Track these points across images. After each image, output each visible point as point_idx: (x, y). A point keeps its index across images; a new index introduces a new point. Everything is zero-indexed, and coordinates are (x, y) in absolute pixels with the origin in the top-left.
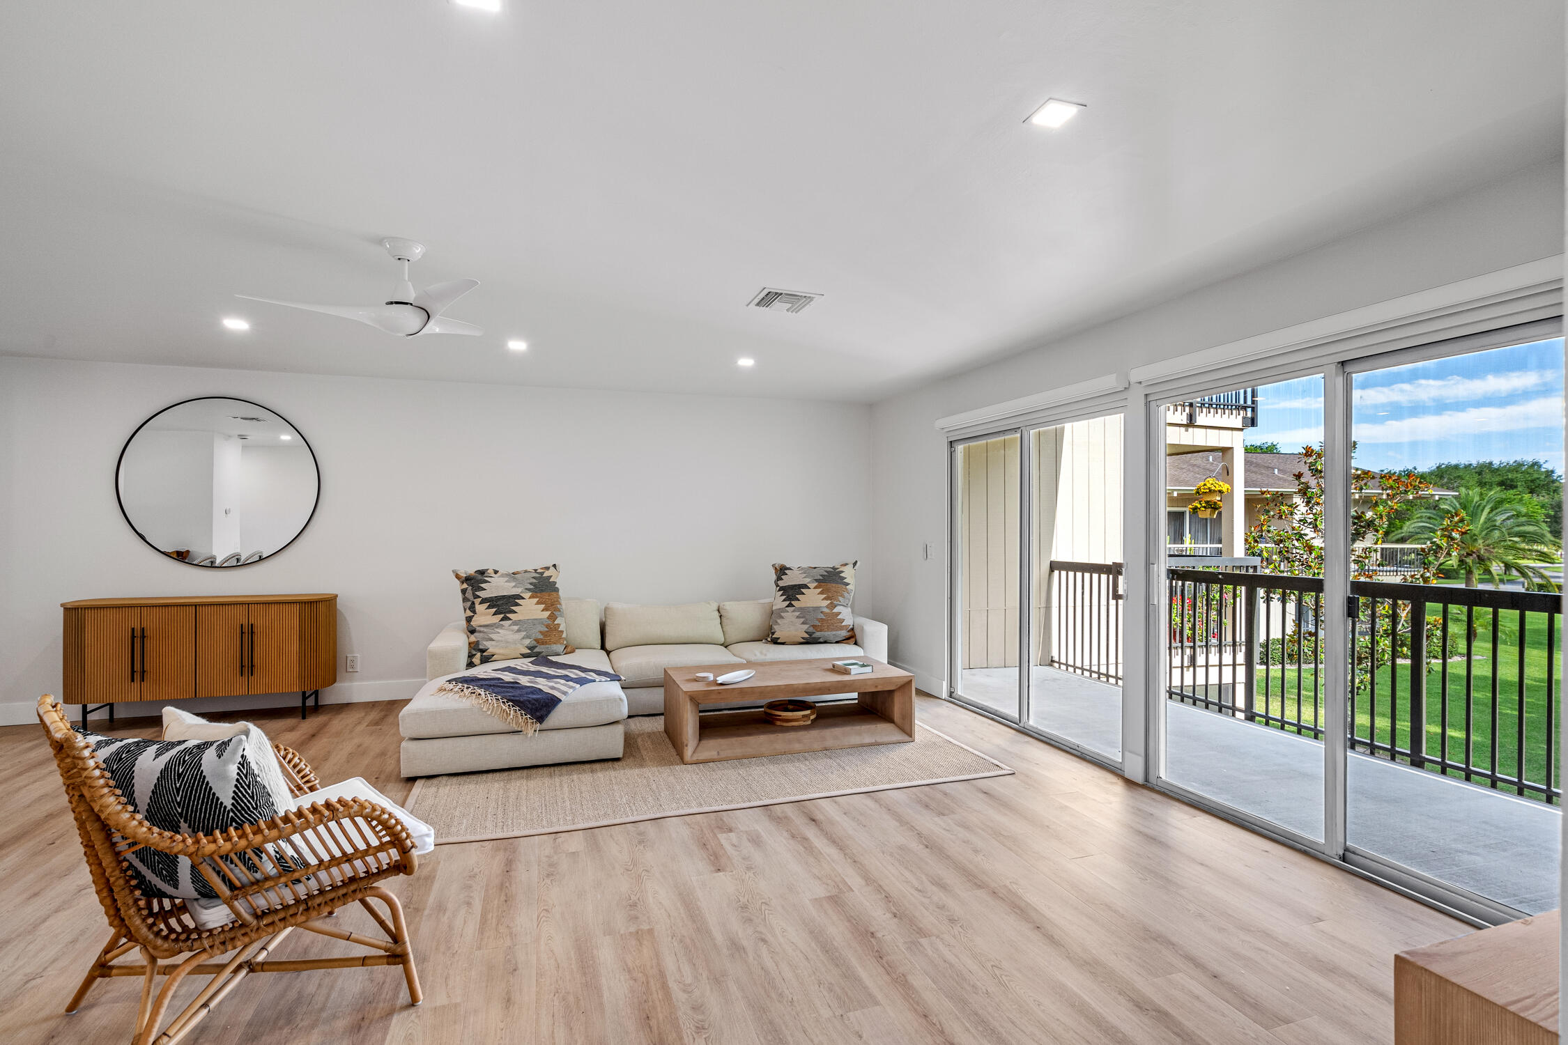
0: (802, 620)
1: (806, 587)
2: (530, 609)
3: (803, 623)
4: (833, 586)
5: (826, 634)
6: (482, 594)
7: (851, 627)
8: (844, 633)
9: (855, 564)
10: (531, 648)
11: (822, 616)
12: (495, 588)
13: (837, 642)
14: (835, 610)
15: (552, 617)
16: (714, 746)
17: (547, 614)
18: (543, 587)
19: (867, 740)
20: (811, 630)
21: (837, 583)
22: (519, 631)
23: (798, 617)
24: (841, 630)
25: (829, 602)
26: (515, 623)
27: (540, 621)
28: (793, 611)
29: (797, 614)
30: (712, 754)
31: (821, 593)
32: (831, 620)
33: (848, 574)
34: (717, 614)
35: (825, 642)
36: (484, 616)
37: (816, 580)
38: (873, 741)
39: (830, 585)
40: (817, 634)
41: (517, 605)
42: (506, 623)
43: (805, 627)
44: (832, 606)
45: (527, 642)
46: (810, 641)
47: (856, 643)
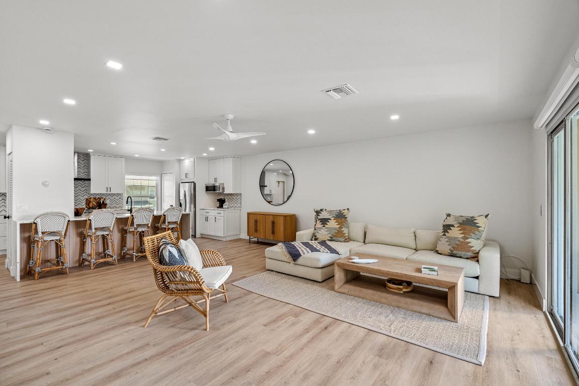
0: (448, 243)
1: (453, 226)
2: (333, 224)
3: (449, 245)
4: (468, 227)
5: (460, 253)
6: (319, 217)
7: (477, 251)
8: (470, 254)
9: (486, 216)
10: (331, 238)
11: (458, 243)
12: (323, 215)
13: (467, 258)
14: (468, 240)
15: (341, 228)
16: (350, 288)
17: (339, 226)
18: (341, 217)
19: (424, 310)
20: (452, 249)
21: (471, 225)
22: (327, 231)
23: (447, 242)
24: (469, 252)
25: (464, 235)
26: (327, 228)
27: (335, 229)
28: (445, 238)
29: (447, 239)
30: (346, 291)
31: (460, 230)
32: (464, 246)
33: (481, 221)
34: (413, 234)
35: (461, 257)
36: (319, 225)
37: (459, 223)
38: (428, 313)
39: (466, 227)
40: (455, 252)
41: (328, 222)
42: (324, 228)
43: (450, 247)
44: (466, 238)
45: (330, 235)
46: (452, 255)
47: (478, 261)
